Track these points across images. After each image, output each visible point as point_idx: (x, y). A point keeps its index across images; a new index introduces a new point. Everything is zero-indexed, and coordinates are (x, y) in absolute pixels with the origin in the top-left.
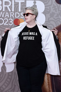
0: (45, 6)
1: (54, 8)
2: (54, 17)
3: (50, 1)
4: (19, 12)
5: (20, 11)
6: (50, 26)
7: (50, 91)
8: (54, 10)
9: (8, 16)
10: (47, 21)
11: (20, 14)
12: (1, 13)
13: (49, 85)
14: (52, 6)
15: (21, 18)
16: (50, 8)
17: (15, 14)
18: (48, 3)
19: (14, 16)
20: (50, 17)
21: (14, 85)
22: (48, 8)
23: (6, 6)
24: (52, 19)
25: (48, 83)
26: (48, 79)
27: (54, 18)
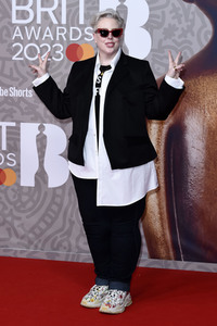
0: (150, 10)
1: (174, 14)
2: (176, 38)
4: (80, 26)
5: (82, 22)
7: (164, 235)
8: (173, 18)
9: (51, 35)
10: (156, 48)
11: (83, 32)
12: (33, 28)
13: (161, 219)
14: (170, 7)
15: (86, 42)
16: (163, 13)
17: (68, 30)
19: (67, 36)
20: (165, 39)
21: (70, 220)
22: (159, 12)
23: (45, 10)
24: (169, 42)
25: (161, 214)
26: (159, 205)
27: (174, 41)
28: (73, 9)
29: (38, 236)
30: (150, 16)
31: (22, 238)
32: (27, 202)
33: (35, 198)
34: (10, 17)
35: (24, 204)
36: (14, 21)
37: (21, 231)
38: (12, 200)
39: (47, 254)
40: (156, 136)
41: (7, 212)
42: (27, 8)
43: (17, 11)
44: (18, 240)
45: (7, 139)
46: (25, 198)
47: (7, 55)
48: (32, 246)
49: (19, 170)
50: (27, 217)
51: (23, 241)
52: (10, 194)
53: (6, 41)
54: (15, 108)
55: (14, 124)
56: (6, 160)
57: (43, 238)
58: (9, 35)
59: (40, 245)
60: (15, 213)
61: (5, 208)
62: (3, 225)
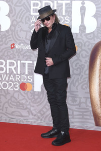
4: (63, 16)
5: (64, 14)
10: (99, 26)
15: (66, 24)
28: (60, 8)
29: (42, 115)
30: (97, 11)
31: (35, 115)
32: (37, 99)
33: (41, 97)
34: (30, 12)
35: (36, 100)
36: (32, 13)
37: (34, 112)
38: (30, 98)
39: (47, 123)
40: (99, 68)
41: (27, 103)
43: (33, 9)
44: (33, 117)
45: (28, 69)
46: (36, 97)
47: (28, 29)
48: (40, 120)
49: (34, 84)
50: (37, 106)
51: (35, 117)
52: (29, 95)
53: (28, 23)
54: (32, 54)
55: (31, 62)
56: (27, 79)
57: (44, 116)
58: (29, 20)
59: (43, 119)
60: (32, 104)
61: (27, 101)
62: (26, 109)
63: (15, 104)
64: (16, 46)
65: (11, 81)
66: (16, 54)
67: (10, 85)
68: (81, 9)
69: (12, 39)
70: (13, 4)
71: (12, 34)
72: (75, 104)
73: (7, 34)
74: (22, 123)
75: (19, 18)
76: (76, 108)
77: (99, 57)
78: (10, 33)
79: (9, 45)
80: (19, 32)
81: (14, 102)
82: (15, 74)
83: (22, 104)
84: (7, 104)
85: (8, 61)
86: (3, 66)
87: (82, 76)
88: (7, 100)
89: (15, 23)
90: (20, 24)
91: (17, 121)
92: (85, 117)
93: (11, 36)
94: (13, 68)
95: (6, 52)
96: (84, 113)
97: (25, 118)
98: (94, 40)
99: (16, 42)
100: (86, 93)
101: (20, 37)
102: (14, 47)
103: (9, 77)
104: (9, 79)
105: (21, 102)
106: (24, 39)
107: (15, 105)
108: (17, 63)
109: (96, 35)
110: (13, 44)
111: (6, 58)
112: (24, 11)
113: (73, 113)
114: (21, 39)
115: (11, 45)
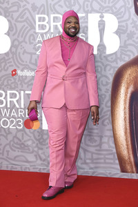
0: (119, 22)
1: (133, 25)
2: (135, 39)
3: (127, 14)
6: (128, 53)
7: (129, 158)
8: (133, 27)
10: (123, 45)
12: (48, 35)
13: (128, 148)
14: (131, 21)
16: (127, 24)
18: (123, 17)
20: (128, 40)
22: (124, 24)
24: (130, 42)
25: (127, 145)
26: (126, 140)
27: (133, 41)
31: (44, 160)
32: (46, 139)
34: (35, 29)
36: (37, 31)
37: (43, 157)
38: (38, 138)
40: (123, 98)
41: (34, 145)
42: (45, 23)
43: (39, 25)
44: (42, 162)
46: (45, 137)
47: (34, 51)
49: (41, 120)
51: (44, 163)
52: (36, 134)
53: (33, 43)
58: (34, 39)
60: (39, 145)
61: (34, 143)
62: (32, 152)
63: (19, 146)
64: (19, 72)
65: (13, 117)
66: (19, 83)
67: (12, 122)
68: (99, 24)
69: (13, 63)
70: (13, 19)
71: (13, 58)
72: (94, 144)
73: (7, 58)
74: (28, 170)
75: (22, 37)
76: (96, 150)
77: (123, 85)
78: (11, 56)
79: (10, 71)
80: (21, 54)
81: (17, 143)
82: (18, 109)
83: (28, 146)
84: (8, 146)
85: (9, 92)
86: (2, 98)
87: (103, 109)
88: (8, 142)
89: (16, 43)
90: (23, 44)
91: (21, 168)
92: (107, 161)
93: (11, 60)
94: (15, 100)
95: (6, 81)
96: (107, 156)
97: (32, 164)
98: (117, 63)
99: (19, 67)
100: (108, 130)
101: (23, 62)
102: (16, 74)
103: (11, 112)
104: (10, 115)
105: (26, 143)
106: (28, 63)
107: (18, 148)
108: (20, 93)
109: (119, 56)
110: (15, 70)
111: (5, 88)
112: (27, 28)
113: (92, 156)
114: (25, 63)
115: (12, 72)
